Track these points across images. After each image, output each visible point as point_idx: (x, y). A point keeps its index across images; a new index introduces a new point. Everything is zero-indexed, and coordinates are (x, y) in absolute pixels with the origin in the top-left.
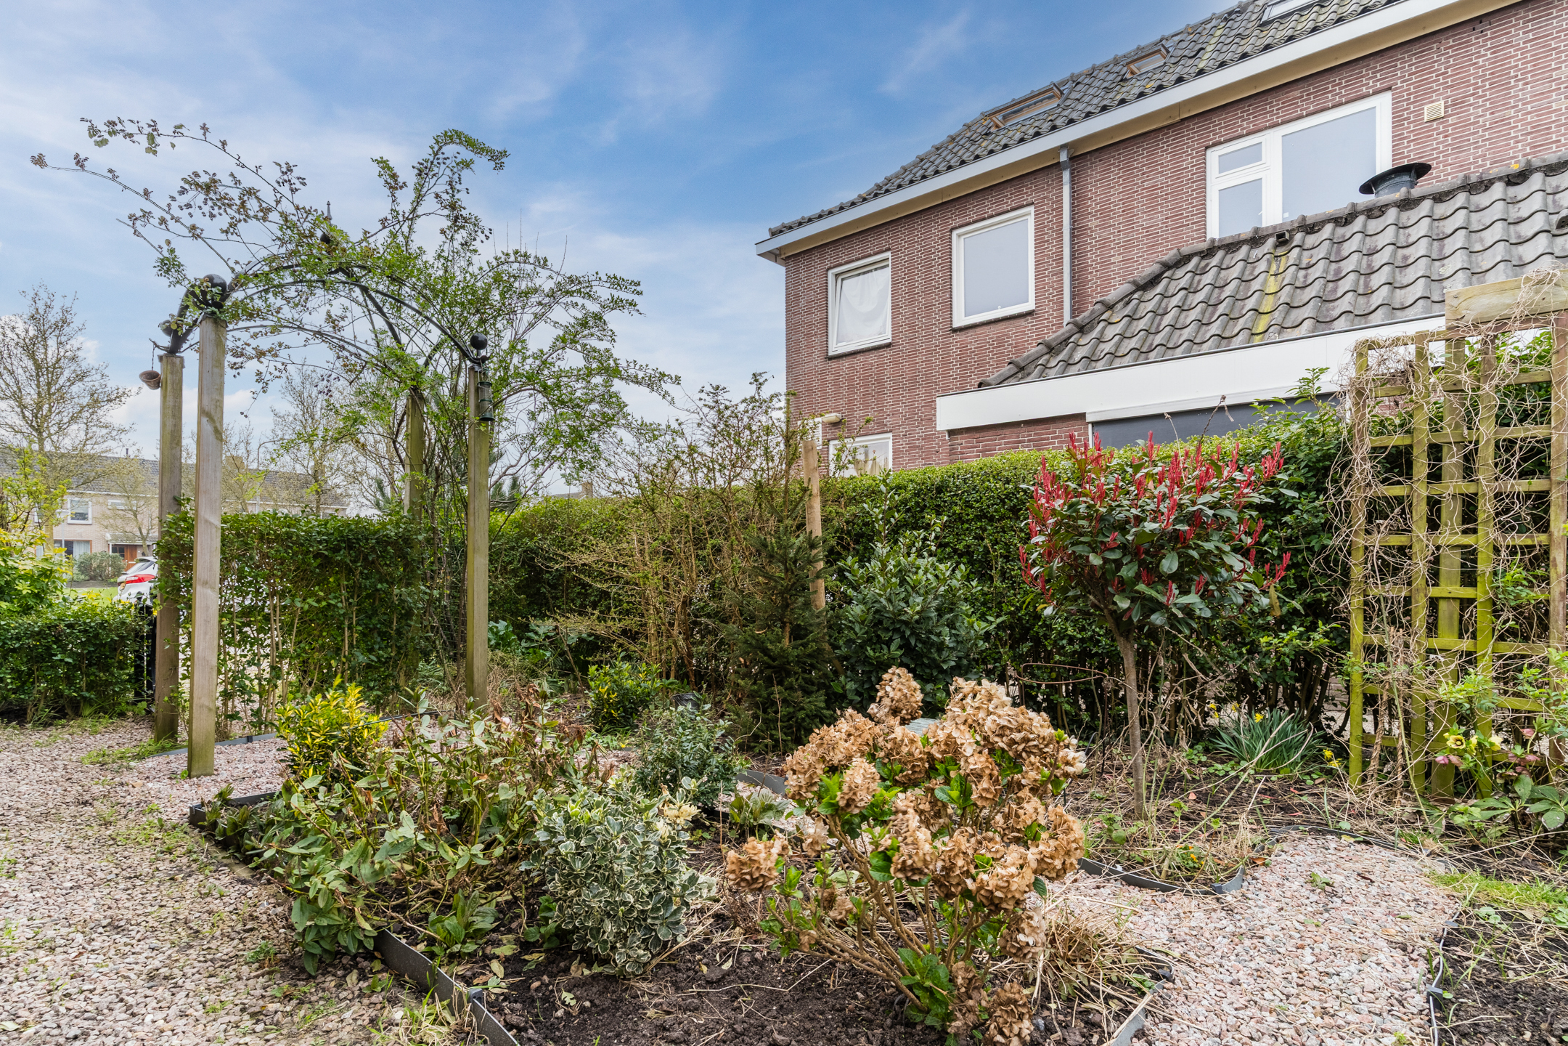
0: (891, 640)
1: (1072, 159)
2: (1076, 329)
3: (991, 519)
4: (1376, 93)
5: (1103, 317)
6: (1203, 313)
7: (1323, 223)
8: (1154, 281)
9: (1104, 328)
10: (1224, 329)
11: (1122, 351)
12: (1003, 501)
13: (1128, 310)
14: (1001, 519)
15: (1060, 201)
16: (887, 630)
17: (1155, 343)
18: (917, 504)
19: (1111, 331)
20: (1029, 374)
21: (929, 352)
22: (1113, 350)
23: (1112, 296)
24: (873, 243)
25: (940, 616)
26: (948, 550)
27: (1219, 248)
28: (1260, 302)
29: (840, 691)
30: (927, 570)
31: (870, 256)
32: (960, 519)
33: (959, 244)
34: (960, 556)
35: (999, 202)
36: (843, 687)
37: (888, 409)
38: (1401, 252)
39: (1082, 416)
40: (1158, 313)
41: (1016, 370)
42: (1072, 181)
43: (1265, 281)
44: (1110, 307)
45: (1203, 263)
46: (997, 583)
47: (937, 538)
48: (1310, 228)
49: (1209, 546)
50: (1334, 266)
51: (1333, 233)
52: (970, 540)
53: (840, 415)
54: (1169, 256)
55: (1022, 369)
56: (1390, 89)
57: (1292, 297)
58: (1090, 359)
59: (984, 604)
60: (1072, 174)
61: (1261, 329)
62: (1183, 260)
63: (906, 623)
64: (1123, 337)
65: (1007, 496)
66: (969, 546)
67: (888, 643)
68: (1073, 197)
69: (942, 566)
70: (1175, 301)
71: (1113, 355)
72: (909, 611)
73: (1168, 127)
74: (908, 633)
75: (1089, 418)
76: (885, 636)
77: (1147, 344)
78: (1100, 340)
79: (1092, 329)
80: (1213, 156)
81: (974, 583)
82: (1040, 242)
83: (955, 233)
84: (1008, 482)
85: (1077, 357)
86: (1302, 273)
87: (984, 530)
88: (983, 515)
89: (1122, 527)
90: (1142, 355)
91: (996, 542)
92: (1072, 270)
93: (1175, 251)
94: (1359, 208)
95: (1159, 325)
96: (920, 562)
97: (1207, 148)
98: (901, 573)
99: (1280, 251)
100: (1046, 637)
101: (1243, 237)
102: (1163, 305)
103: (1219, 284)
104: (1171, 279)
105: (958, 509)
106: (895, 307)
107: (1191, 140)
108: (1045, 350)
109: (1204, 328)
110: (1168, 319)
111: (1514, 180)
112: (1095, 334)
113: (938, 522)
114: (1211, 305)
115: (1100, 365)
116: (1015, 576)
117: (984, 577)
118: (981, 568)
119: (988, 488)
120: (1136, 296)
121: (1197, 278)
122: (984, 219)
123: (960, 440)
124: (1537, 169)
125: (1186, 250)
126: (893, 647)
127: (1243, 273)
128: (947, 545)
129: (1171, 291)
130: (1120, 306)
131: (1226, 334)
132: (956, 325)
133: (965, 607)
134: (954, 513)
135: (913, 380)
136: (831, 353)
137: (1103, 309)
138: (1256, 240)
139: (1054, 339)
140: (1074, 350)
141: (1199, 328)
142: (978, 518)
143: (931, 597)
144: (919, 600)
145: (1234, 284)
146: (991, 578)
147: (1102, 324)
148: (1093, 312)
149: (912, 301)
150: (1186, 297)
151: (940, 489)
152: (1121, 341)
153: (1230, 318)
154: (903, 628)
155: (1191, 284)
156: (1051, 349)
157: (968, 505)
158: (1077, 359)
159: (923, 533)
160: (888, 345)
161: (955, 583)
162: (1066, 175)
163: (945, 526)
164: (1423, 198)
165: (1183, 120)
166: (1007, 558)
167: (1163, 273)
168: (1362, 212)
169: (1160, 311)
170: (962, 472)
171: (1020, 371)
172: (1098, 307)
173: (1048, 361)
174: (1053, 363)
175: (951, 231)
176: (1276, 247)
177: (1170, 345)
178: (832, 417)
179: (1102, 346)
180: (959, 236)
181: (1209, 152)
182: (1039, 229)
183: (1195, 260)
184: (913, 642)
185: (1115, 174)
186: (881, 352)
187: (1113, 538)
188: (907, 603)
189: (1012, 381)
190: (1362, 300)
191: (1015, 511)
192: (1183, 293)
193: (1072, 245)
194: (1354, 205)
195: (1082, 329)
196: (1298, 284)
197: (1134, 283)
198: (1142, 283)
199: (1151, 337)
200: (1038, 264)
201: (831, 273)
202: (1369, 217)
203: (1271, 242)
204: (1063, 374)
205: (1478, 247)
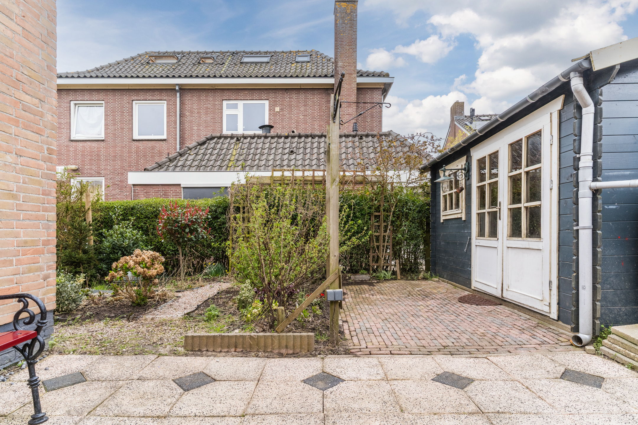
0: (118, 252)
1: (180, 89)
2: (179, 155)
3: (149, 218)
4: (265, 99)
5: (188, 152)
6: (216, 157)
7: (248, 137)
8: (204, 143)
9: (188, 156)
10: (221, 164)
11: (193, 165)
12: (152, 213)
13: (196, 151)
14: (152, 218)
15: (176, 102)
16: (117, 249)
17: (203, 164)
18: (125, 213)
19: (191, 157)
20: (163, 168)
21: (122, 147)
22: (190, 164)
23: (190, 146)
24: (95, 96)
25: (133, 246)
26: (135, 227)
27: (223, 137)
28: (230, 157)
29: (101, 268)
30: (129, 232)
31: (93, 100)
32: (139, 218)
33: (136, 106)
34: (139, 229)
35: (153, 96)
36: (102, 267)
37: (102, 167)
38: (263, 150)
39: (180, 185)
40: (204, 154)
41: (158, 166)
42: (180, 97)
43: (233, 151)
44: (190, 149)
45: (218, 141)
46: (151, 236)
47: (132, 223)
48: (245, 138)
49: (195, 226)
50: (249, 150)
51: (250, 141)
52: (142, 224)
53: (77, 167)
54: (209, 136)
55: (160, 166)
56: (268, 99)
57: (238, 157)
58: (183, 166)
59: (146, 242)
60: (180, 94)
61: (230, 166)
62: (212, 138)
63: (123, 247)
64: (194, 160)
65: (154, 212)
66: (142, 226)
67: (117, 253)
68: (181, 101)
69: (134, 232)
70: (209, 151)
71: (190, 166)
72: (124, 244)
73: (212, 89)
74: (124, 250)
75: (182, 186)
76: (116, 251)
77: (200, 164)
78: (186, 160)
79: (184, 156)
80: (225, 103)
81: (144, 236)
82: (168, 115)
83: (134, 102)
84: (154, 208)
85: (179, 164)
86: (242, 150)
87: (147, 221)
88: (146, 217)
89: (178, 223)
90: (198, 168)
91: (150, 225)
92: (180, 128)
93: (210, 135)
94: (256, 135)
95: (204, 158)
96: (127, 230)
97: (223, 100)
98: (121, 233)
99: (238, 142)
100: (164, 250)
101: (229, 135)
102: (206, 152)
103: (222, 148)
104: (209, 143)
105: (138, 215)
106: (106, 125)
107: (218, 95)
108: (169, 160)
109: (216, 162)
110: (207, 157)
111: (286, 137)
112: (185, 157)
113: (132, 219)
114: (219, 155)
115: (186, 168)
116: (156, 234)
117: (147, 235)
118: (146, 232)
119: (148, 209)
120: (198, 147)
121: (216, 145)
122: (147, 100)
123: (137, 188)
124: (290, 136)
125: (214, 135)
126: (119, 254)
127: (228, 147)
128: (135, 225)
129: (209, 148)
130: (193, 149)
131: (221, 166)
132: (134, 138)
133: (141, 243)
134: (137, 216)
135: (115, 157)
136: (72, 138)
137: (188, 149)
138: (232, 137)
139: (172, 157)
140: (178, 162)
141: (215, 162)
142: (145, 218)
143: (131, 240)
144: (127, 241)
145: (225, 150)
146: (149, 235)
147: (187, 155)
148: (185, 150)
149: (114, 125)
150: (212, 151)
151: (133, 209)
152: (193, 162)
153: (223, 161)
154: (122, 249)
155: (214, 147)
156: (171, 160)
157: (142, 214)
158: (179, 165)
159: (128, 222)
160: (103, 141)
161: (138, 236)
162: (178, 94)
163: (135, 220)
164: (269, 137)
165: (216, 89)
166: (154, 229)
167: (206, 141)
168: (256, 137)
169: (205, 154)
170: (140, 204)
171: (159, 167)
172: (186, 148)
173: (169, 164)
174: (171, 165)
175: (133, 101)
176: (237, 141)
177: (207, 166)
178: (74, 167)
179: (187, 162)
180: (136, 103)
181: (223, 101)
182: (168, 110)
183: (216, 139)
184: (125, 253)
185: (195, 99)
186: (99, 143)
187: (176, 224)
188: (124, 242)
189: (157, 169)
190: (253, 162)
191: (156, 216)
192: (211, 149)
193: (180, 119)
194: (255, 134)
195: (181, 155)
196: (240, 154)
197: (198, 143)
198: (200, 143)
199: (202, 162)
200: (168, 123)
201: (72, 102)
202: (258, 138)
203: (235, 139)
204: (174, 170)
205: (277, 154)
